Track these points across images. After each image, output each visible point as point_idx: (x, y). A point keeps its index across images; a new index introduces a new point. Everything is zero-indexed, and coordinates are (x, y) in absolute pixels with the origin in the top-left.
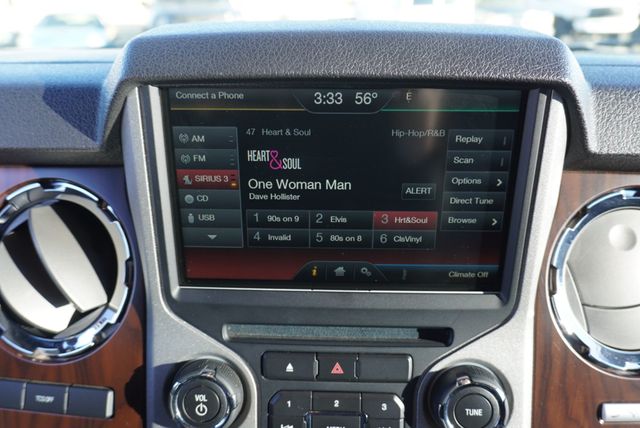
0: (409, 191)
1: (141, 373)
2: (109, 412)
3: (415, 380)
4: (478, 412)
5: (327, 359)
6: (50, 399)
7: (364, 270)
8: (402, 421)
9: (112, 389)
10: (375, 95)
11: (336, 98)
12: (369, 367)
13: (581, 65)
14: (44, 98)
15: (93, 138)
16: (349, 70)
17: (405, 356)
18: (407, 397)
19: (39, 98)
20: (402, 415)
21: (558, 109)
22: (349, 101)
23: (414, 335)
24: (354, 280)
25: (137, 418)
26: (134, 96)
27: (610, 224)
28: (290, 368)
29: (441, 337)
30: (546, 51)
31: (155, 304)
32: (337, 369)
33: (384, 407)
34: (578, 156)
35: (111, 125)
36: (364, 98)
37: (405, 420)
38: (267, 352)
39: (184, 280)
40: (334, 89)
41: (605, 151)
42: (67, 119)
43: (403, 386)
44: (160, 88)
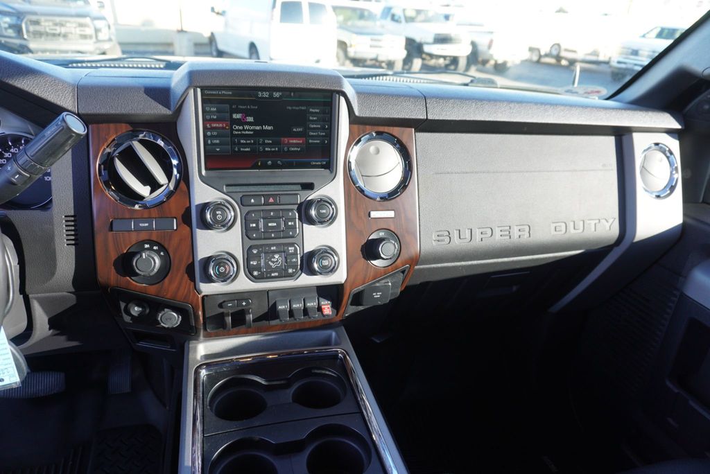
0: (295, 130)
1: (188, 210)
2: (175, 228)
3: (301, 204)
4: (324, 211)
5: (267, 197)
6: (147, 225)
7: (279, 162)
8: (297, 220)
9: (176, 218)
10: (281, 94)
11: (266, 95)
12: (284, 199)
13: (351, 85)
14: (145, 92)
15: (169, 109)
16: (273, 84)
17: (297, 194)
18: (299, 210)
19: (142, 92)
20: (297, 217)
21: (342, 99)
22: (271, 96)
23: (299, 187)
24: (275, 166)
25: (188, 229)
26: (192, 91)
27: (370, 146)
28: (252, 201)
29: (309, 187)
30: (337, 80)
31: (195, 179)
32: (271, 200)
33: (290, 214)
34: (354, 120)
35: (179, 104)
36: (277, 95)
37: (299, 219)
38: (243, 196)
39: (206, 169)
40: (265, 91)
41: (361, 115)
42: (155, 100)
43: (296, 207)
44: (201, 90)
